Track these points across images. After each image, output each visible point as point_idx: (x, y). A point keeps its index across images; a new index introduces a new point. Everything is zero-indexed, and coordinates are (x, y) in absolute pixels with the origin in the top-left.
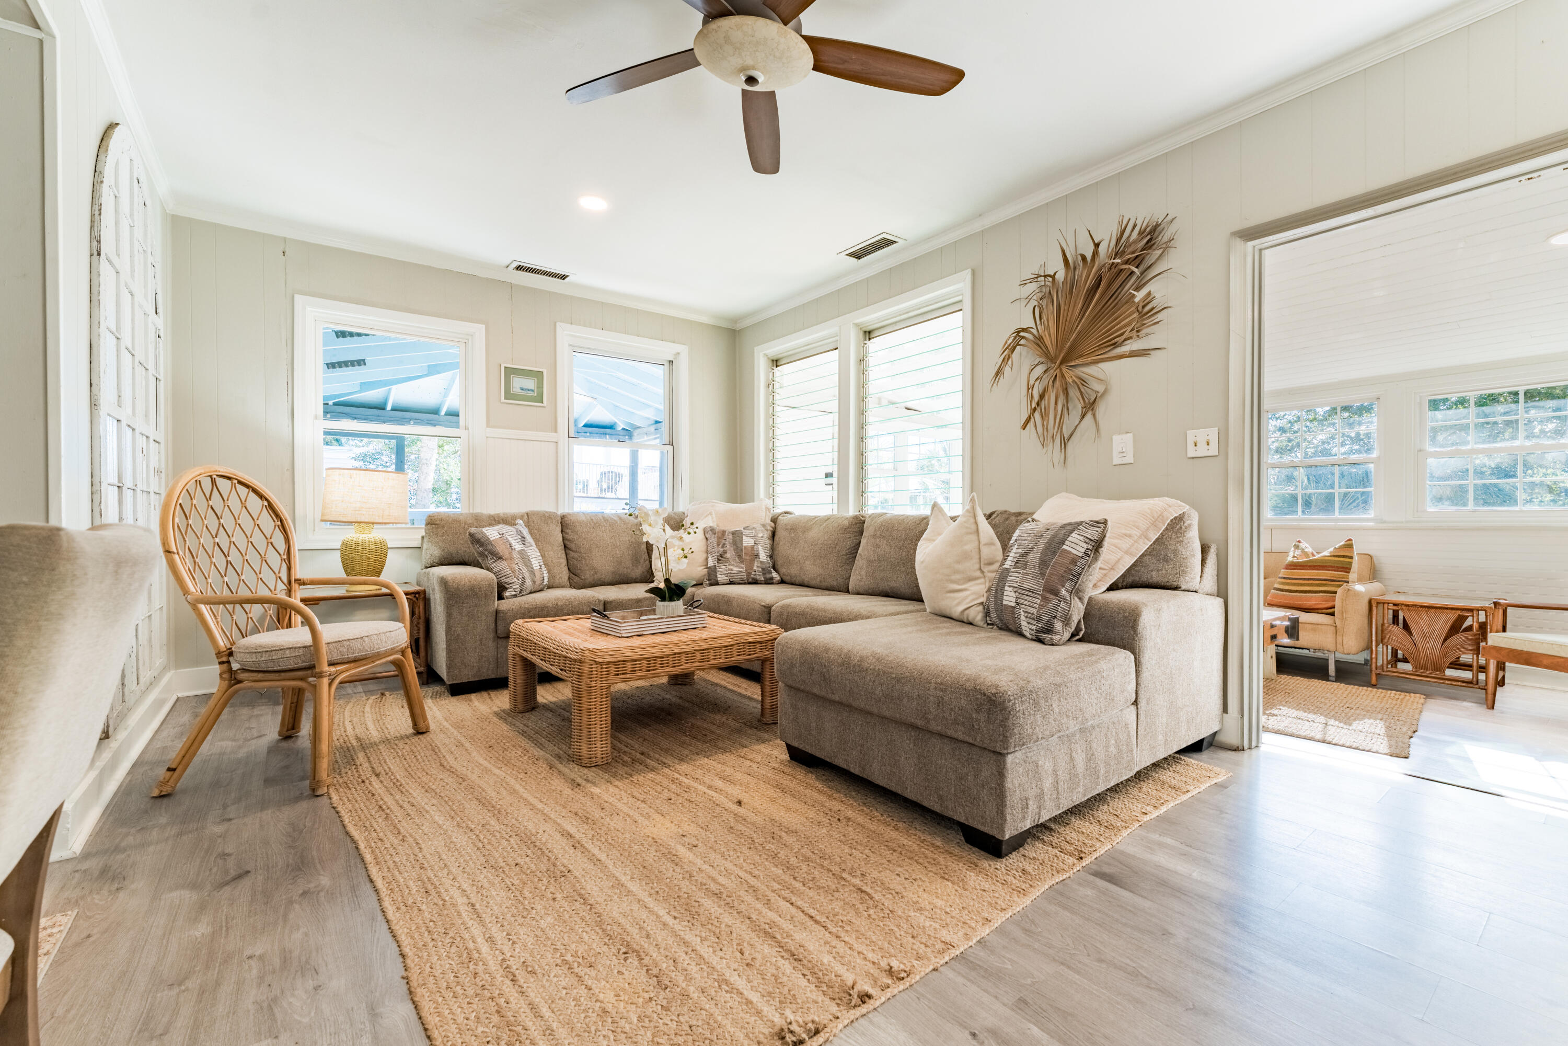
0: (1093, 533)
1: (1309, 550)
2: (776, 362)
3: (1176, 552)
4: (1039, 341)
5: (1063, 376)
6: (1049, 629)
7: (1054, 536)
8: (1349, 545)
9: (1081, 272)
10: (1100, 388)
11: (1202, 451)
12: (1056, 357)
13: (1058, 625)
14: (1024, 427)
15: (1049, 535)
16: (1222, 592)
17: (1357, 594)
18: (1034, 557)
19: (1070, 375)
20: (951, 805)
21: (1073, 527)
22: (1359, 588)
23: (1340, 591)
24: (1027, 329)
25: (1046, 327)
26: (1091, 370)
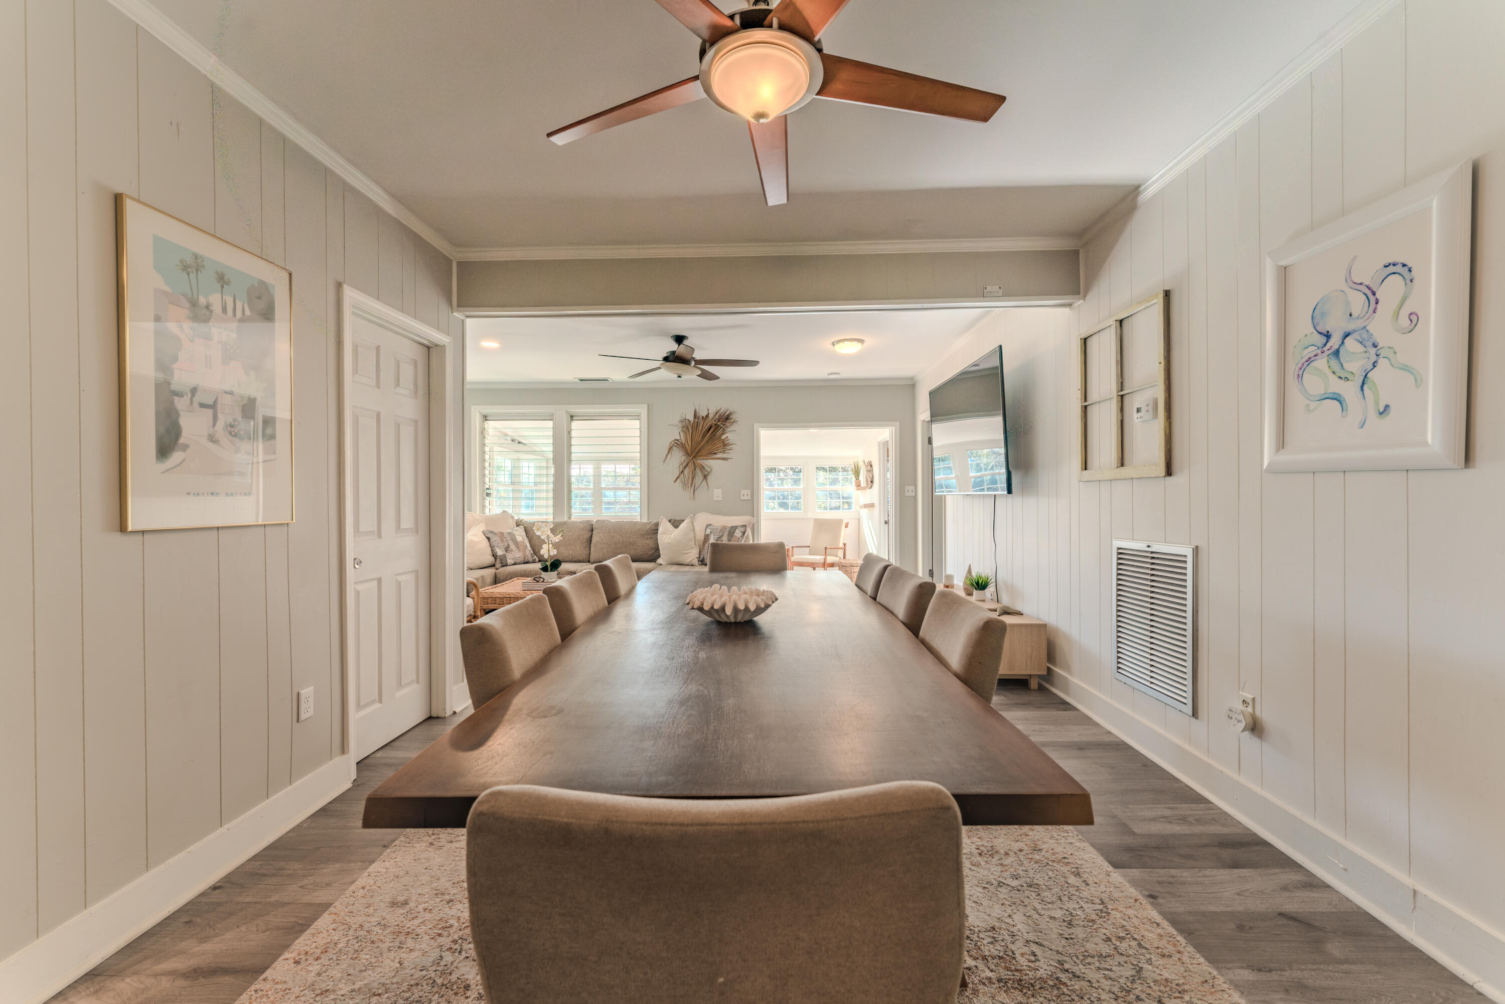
2: (485, 418)
4: (683, 446)
5: (694, 463)
9: (701, 423)
10: (708, 470)
11: (746, 498)
12: (691, 454)
14: (675, 482)
19: (697, 462)
24: (677, 440)
25: (686, 440)
26: (705, 462)
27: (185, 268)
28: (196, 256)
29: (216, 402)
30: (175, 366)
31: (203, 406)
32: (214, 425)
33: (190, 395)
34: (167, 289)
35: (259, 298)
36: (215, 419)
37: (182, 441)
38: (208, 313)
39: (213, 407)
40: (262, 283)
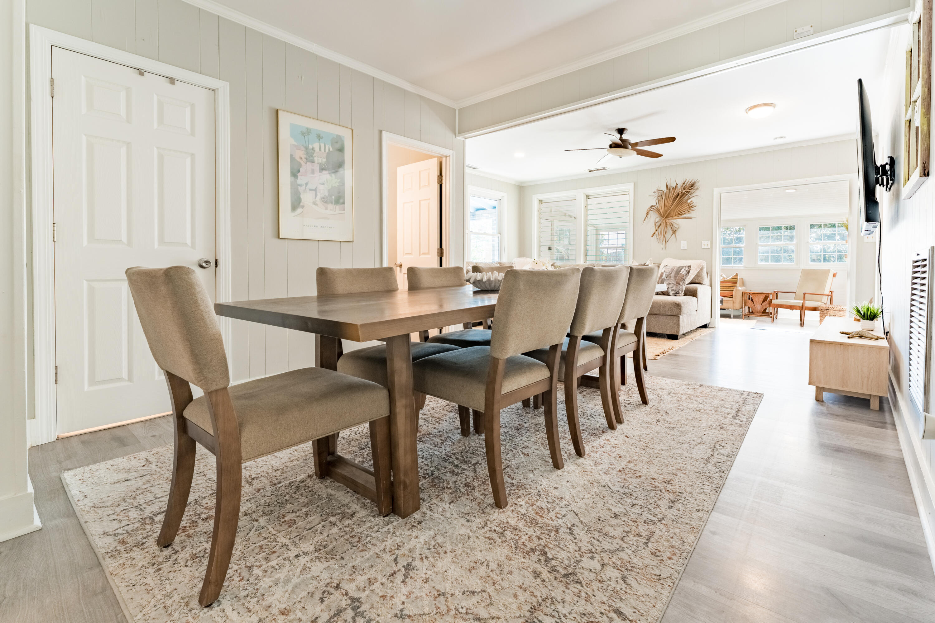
0: (687, 269)
1: (725, 277)
2: (541, 202)
3: (701, 274)
4: (658, 210)
5: (666, 222)
6: (678, 293)
7: (677, 270)
8: (737, 275)
9: (672, 192)
10: (677, 226)
11: (706, 247)
12: (664, 216)
13: (680, 292)
14: (652, 236)
15: (676, 269)
16: (711, 285)
17: (739, 290)
18: (673, 275)
19: (668, 221)
20: (665, 330)
21: (683, 267)
22: (740, 288)
23: (734, 290)
24: (654, 206)
25: (661, 206)
26: (675, 221)
27: (303, 134)
28: (308, 129)
29: (316, 188)
30: (299, 174)
31: (310, 190)
32: (315, 198)
33: (305, 186)
34: (295, 143)
35: (337, 143)
36: (316, 195)
37: (301, 204)
38: (313, 152)
39: (315, 190)
40: (338, 136)
